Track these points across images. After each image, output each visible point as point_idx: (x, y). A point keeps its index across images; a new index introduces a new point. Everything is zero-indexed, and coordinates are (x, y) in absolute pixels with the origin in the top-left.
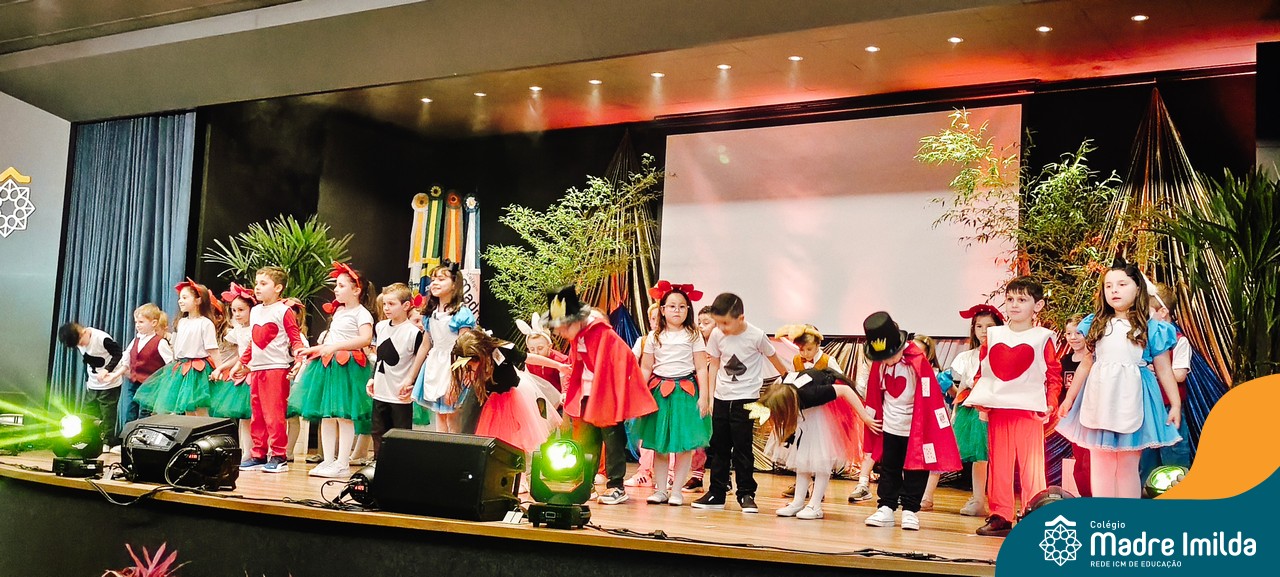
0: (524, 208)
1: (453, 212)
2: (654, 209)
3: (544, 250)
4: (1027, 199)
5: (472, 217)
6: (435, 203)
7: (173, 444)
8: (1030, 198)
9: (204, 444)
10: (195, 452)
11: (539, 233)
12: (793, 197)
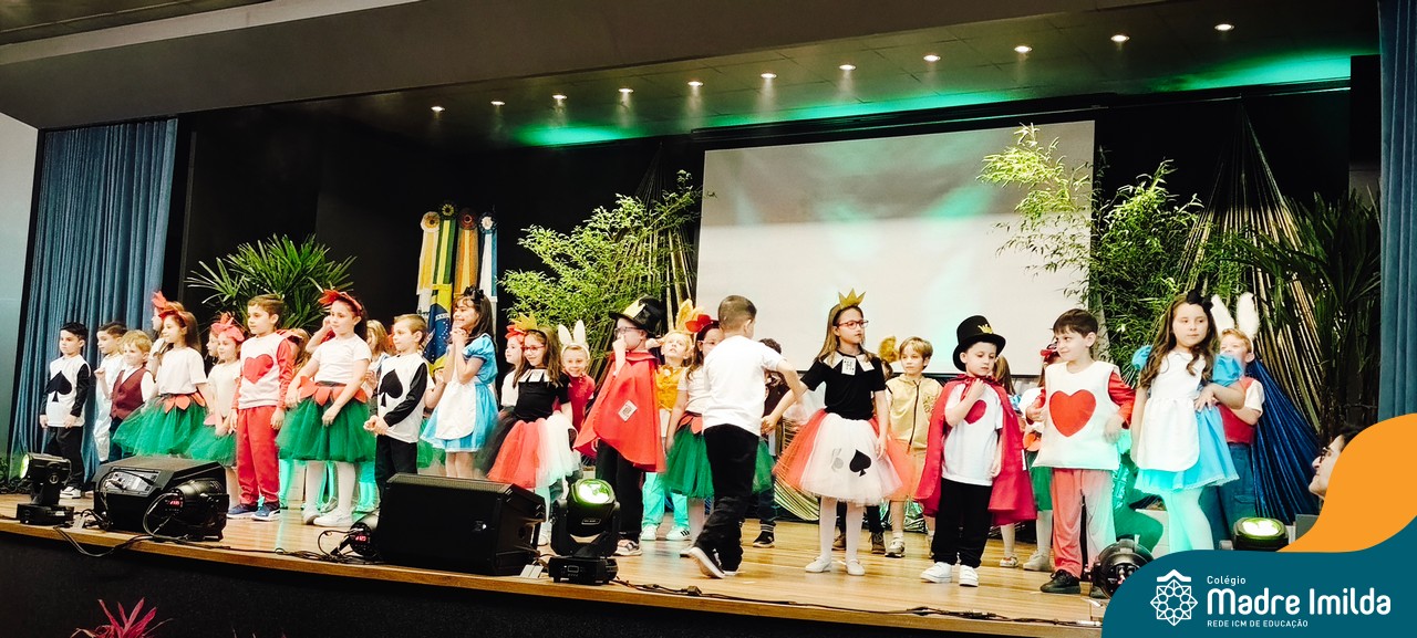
0: (546, 230)
1: (467, 233)
2: (691, 233)
3: (568, 276)
4: (1099, 225)
5: (489, 239)
6: (447, 224)
7: (152, 489)
8: (1103, 224)
9: (187, 489)
10: (177, 498)
11: (562, 256)
12: (843, 220)
